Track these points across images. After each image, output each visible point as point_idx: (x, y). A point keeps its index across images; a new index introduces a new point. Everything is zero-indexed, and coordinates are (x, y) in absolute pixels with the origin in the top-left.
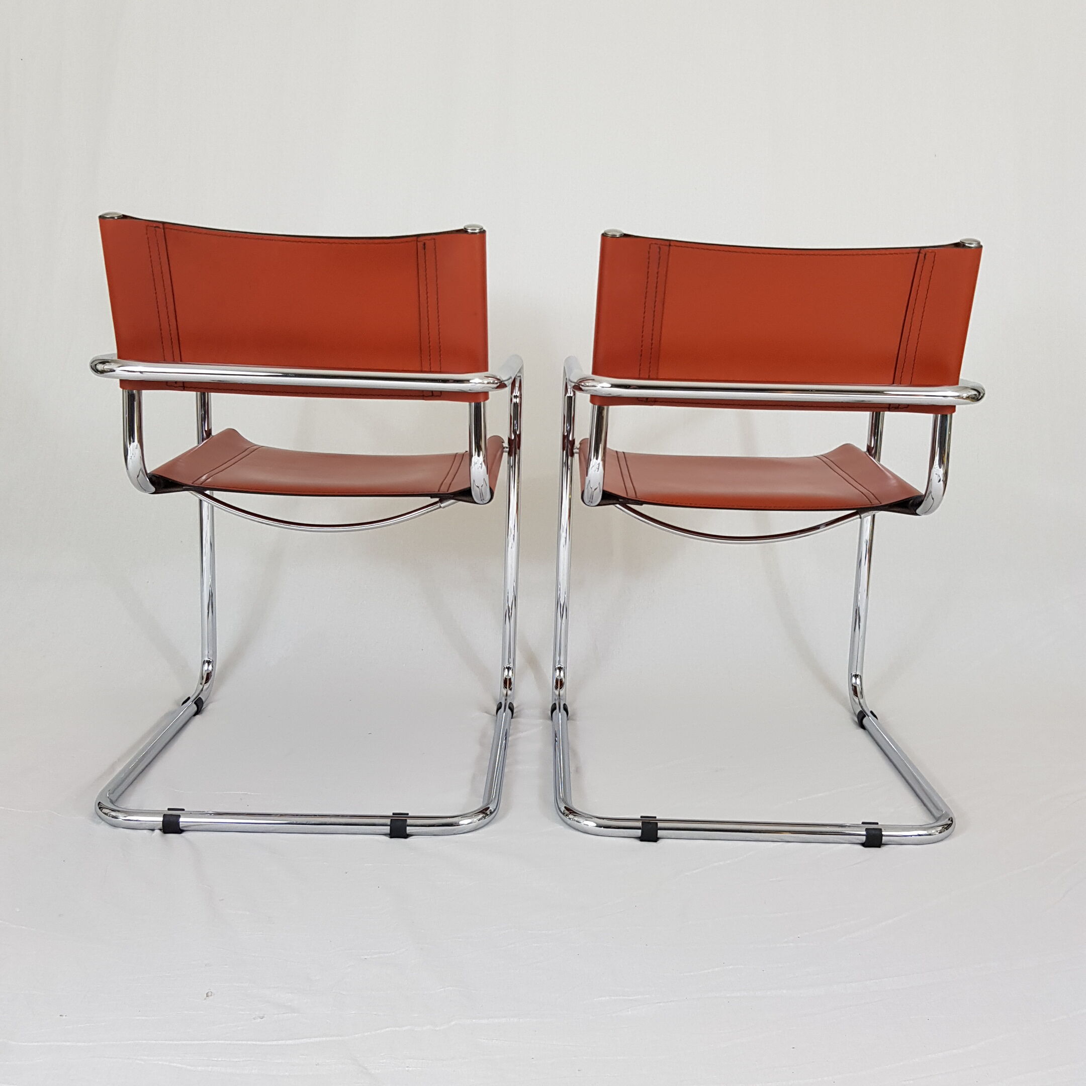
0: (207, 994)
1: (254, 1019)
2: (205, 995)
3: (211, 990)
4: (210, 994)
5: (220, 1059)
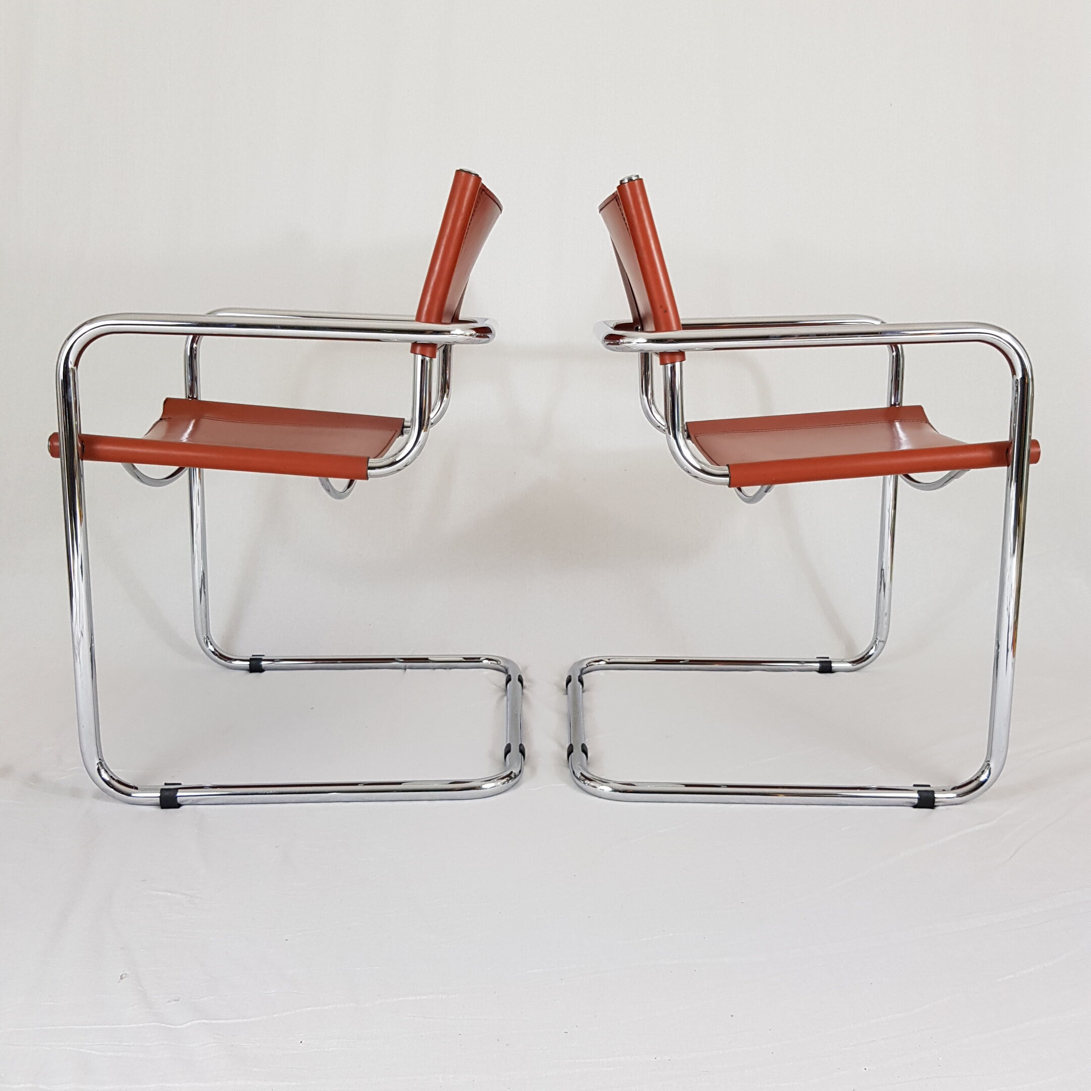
0: (121, 977)
1: (169, 1002)
2: (120, 978)
3: (125, 972)
4: (124, 976)
5: (131, 1044)
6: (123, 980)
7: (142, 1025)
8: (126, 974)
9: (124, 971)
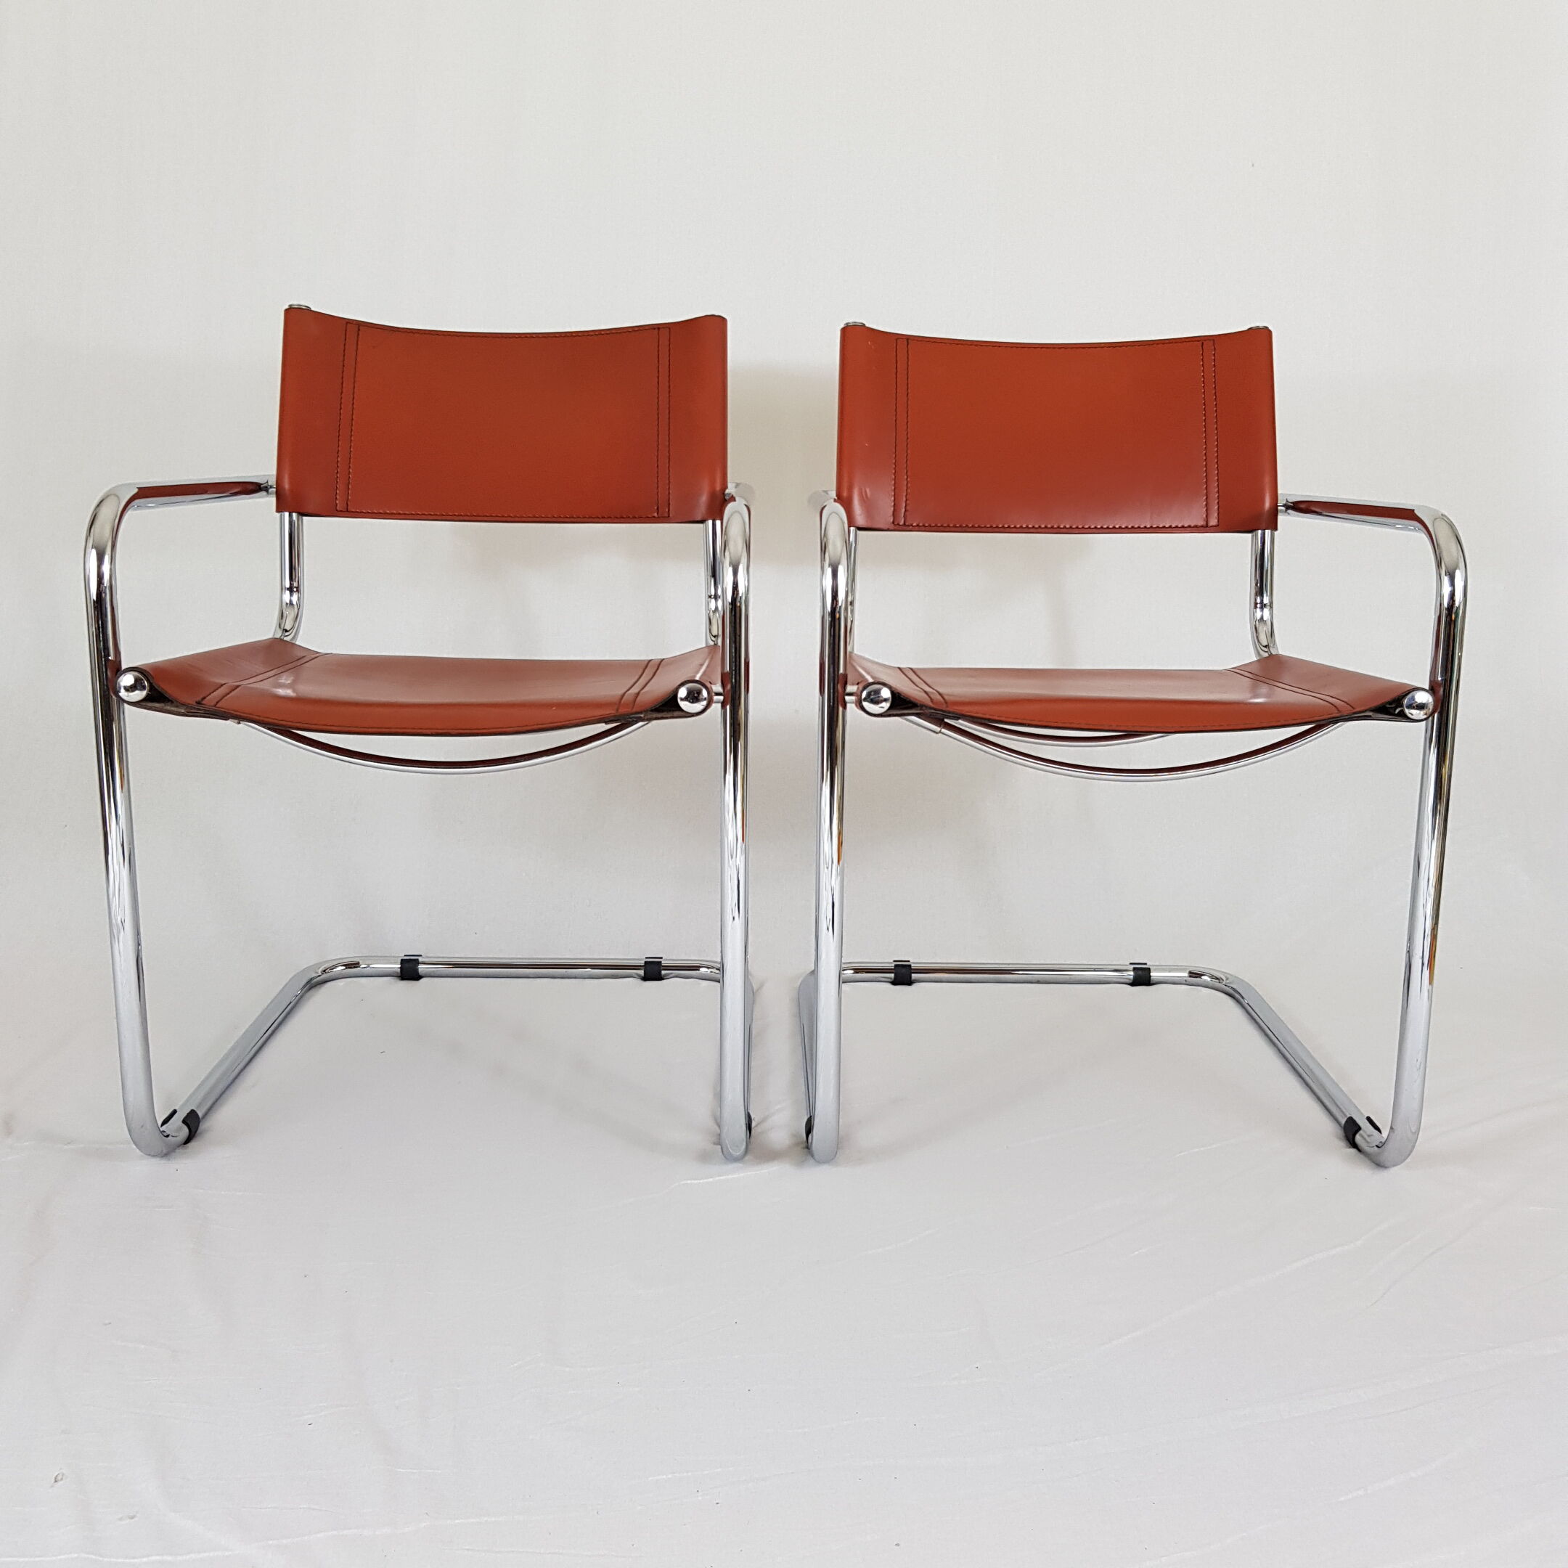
0: (56, 1478)
2: (53, 1480)
3: (65, 1471)
4: (59, 1478)
6: (60, 1483)
7: (76, 1555)
8: (63, 1475)
9: (61, 1469)
